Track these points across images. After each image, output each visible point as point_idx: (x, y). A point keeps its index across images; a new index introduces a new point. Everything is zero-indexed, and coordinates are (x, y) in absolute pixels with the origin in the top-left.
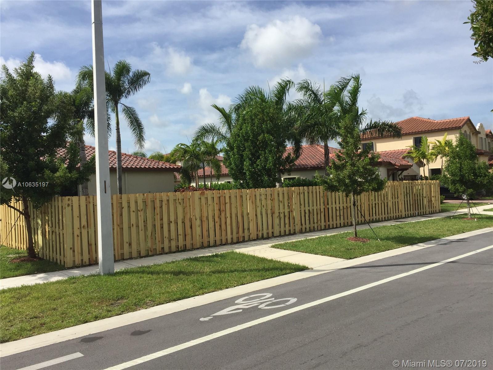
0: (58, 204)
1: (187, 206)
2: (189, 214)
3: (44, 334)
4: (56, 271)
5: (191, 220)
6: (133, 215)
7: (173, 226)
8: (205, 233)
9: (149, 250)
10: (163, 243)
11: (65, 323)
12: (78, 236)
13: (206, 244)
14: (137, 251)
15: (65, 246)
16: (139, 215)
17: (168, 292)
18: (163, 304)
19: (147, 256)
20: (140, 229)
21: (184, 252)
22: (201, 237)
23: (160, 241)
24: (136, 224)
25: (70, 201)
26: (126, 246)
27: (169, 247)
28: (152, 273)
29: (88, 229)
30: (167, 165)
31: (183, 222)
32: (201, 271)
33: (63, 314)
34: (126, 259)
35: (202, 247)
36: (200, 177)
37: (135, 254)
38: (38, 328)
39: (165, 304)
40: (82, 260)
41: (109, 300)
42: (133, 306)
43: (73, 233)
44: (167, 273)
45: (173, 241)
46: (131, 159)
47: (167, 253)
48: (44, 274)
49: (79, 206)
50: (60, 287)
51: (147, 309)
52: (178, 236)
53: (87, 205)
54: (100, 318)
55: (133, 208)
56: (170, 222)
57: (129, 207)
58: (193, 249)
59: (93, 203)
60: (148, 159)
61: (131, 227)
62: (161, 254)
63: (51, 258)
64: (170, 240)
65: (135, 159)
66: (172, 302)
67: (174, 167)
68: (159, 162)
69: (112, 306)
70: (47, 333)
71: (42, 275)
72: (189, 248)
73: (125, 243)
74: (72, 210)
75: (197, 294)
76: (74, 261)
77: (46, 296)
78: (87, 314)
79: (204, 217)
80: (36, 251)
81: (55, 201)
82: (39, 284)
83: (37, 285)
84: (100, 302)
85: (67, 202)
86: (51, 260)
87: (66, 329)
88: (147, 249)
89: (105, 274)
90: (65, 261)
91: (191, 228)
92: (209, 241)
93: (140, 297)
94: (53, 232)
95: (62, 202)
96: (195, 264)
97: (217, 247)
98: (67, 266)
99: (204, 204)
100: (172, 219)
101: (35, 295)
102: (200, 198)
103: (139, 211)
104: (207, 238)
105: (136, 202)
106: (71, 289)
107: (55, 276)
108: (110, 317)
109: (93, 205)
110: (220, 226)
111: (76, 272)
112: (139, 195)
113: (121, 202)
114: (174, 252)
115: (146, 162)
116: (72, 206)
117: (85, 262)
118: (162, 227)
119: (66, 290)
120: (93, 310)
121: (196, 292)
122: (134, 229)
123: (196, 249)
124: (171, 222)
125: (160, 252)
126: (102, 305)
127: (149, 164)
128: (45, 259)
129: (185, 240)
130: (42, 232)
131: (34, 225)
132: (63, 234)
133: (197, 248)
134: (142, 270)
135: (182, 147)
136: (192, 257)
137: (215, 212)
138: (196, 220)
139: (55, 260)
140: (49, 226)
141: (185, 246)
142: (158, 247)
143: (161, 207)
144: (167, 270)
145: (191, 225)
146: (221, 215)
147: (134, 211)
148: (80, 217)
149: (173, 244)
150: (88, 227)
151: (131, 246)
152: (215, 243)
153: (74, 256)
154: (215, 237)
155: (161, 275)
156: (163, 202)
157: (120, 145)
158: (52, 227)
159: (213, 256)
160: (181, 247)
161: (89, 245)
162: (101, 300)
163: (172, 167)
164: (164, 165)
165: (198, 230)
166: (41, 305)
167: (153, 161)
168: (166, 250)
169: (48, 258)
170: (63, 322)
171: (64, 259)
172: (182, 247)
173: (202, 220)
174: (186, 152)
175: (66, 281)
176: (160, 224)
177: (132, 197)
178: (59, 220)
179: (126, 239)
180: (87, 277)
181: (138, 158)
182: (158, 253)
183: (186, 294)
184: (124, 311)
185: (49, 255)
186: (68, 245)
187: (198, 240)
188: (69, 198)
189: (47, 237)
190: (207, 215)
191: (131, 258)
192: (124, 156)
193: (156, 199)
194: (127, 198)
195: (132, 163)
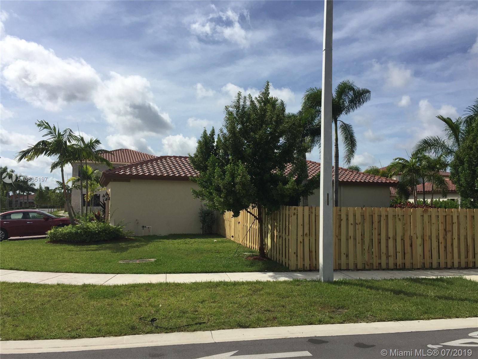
0: (286, 212)
1: (407, 223)
2: (409, 232)
3: (276, 327)
4: (282, 272)
5: (411, 238)
6: (351, 228)
7: (391, 242)
8: (427, 254)
9: (366, 264)
10: (380, 258)
11: (292, 321)
12: (301, 242)
13: (427, 265)
14: (354, 264)
15: (290, 250)
16: (357, 228)
17: (389, 310)
18: (384, 321)
19: (364, 269)
20: (357, 242)
21: (403, 270)
22: (422, 257)
23: (377, 257)
24: (353, 237)
25: (296, 210)
26: (343, 257)
27: (386, 263)
28: (371, 288)
29: (309, 237)
30: (383, 179)
31: (402, 239)
32: (424, 294)
33: (291, 312)
34: (343, 270)
35: (424, 268)
36: (419, 193)
37: (351, 266)
38: (272, 321)
39: (386, 321)
40: (304, 265)
41: (330, 306)
42: (354, 317)
43: (297, 240)
44: (387, 290)
45: (391, 258)
46: (347, 173)
47: (384, 270)
48: (273, 273)
49: (303, 215)
50: (287, 287)
51: (368, 323)
52: (396, 253)
53: (309, 215)
54: (324, 323)
55: (351, 220)
56: (388, 238)
57: (347, 219)
58: (412, 269)
59: (315, 213)
60: (363, 173)
61: (348, 239)
62: (378, 270)
63: (278, 259)
64: (388, 256)
65: (351, 173)
66: (394, 321)
67: (390, 182)
68: (375, 176)
69: (334, 313)
70: (279, 326)
71: (271, 274)
72: (408, 267)
73: (342, 254)
74: (297, 218)
75: (421, 318)
76: (297, 265)
77: (276, 293)
78: (312, 316)
79: (426, 236)
80: (265, 252)
81: (283, 210)
82: (270, 281)
83: (268, 282)
84: (322, 308)
85: (293, 211)
86: (278, 262)
87: (294, 327)
88: (364, 262)
89: (325, 281)
90: (289, 263)
91: (411, 246)
92: (432, 263)
93: (360, 309)
94: (280, 236)
95: (289, 210)
96: (417, 285)
97: (441, 270)
98: (291, 269)
99: (427, 223)
100: (391, 235)
101: (268, 291)
102: (423, 216)
103: (357, 224)
104: (429, 259)
105: (355, 216)
106: (297, 290)
107: (282, 277)
108: (332, 324)
109: (315, 215)
110: (445, 247)
111: (299, 276)
112: (358, 208)
113: (340, 214)
114: (392, 270)
115: (361, 176)
116: (297, 215)
117: (306, 267)
118: (380, 243)
119: (292, 291)
120: (317, 313)
121: (420, 316)
122: (351, 242)
123: (416, 269)
124: (390, 238)
125: (377, 267)
126: (325, 311)
127: (364, 178)
128: (272, 260)
129: (404, 258)
130: (271, 236)
131: (265, 229)
132: (289, 239)
133: (418, 269)
134: (360, 282)
135: (400, 161)
136: (412, 277)
137: (440, 232)
138: (417, 238)
139: (281, 261)
140: (277, 231)
141: (404, 264)
142: (375, 261)
143: (379, 222)
144: (386, 287)
145: (412, 243)
146: (446, 235)
147: (352, 224)
148: (303, 225)
149: (391, 261)
150: (310, 235)
151: (348, 257)
152: (438, 266)
153: (297, 260)
154: (439, 258)
155: (380, 291)
156: (381, 217)
157: (338, 160)
158: (280, 232)
159: (437, 280)
160: (399, 265)
161: (310, 252)
162: (324, 306)
163: (388, 182)
164: (380, 180)
165: (419, 250)
166: (272, 301)
167: (369, 175)
168: (384, 266)
169: (275, 260)
170: (291, 319)
171: (289, 262)
172: (401, 265)
173: (424, 239)
174: (404, 166)
175: (291, 282)
176: (378, 239)
177: (351, 209)
178: (286, 227)
179: (343, 250)
180: (309, 281)
181: (354, 172)
182: (375, 268)
183: (409, 315)
184: (346, 321)
185: (276, 256)
186: (292, 250)
187: (418, 261)
188: (295, 208)
189: (275, 240)
190: (430, 234)
191: (348, 270)
192: (340, 170)
193: (374, 213)
194: (346, 211)
195: (348, 177)
